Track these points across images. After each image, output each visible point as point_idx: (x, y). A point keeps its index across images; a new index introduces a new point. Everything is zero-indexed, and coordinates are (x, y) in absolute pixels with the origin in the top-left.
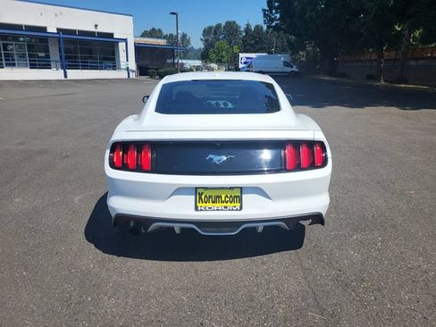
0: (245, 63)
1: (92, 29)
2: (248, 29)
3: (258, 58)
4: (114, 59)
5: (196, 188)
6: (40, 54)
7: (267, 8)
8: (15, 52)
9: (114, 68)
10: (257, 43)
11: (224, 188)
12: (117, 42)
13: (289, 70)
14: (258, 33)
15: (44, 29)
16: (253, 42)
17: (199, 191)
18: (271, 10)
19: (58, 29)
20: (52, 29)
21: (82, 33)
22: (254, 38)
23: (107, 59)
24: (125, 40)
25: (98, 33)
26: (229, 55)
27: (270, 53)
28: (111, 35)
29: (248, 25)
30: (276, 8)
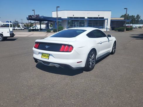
1: (97, 16)
4: (103, 25)
5: (42, 53)
6: (82, 25)
8: (76, 25)
9: (103, 28)
11: (46, 54)
12: (105, 20)
15: (84, 18)
17: (43, 54)
19: (88, 18)
20: (86, 18)
21: (94, 18)
23: (101, 25)
24: (107, 19)
25: (99, 18)
28: (103, 18)
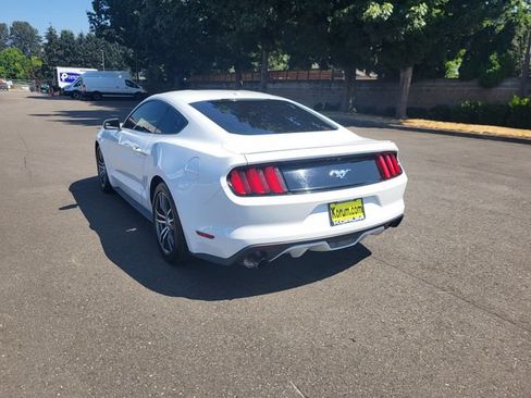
0: (67, 80)
2: (51, 35)
3: (87, 74)
5: (329, 204)
7: (93, 11)
10: (67, 54)
13: (134, 90)
14: (66, 41)
16: (61, 53)
17: (331, 206)
18: (99, 15)
22: (62, 47)
26: (27, 69)
27: (100, 69)
29: (51, 29)
30: (106, 13)
